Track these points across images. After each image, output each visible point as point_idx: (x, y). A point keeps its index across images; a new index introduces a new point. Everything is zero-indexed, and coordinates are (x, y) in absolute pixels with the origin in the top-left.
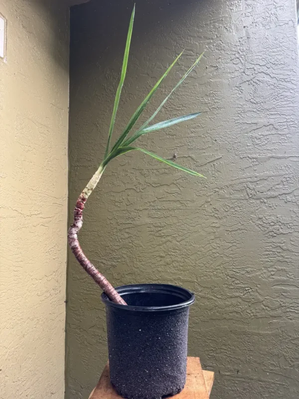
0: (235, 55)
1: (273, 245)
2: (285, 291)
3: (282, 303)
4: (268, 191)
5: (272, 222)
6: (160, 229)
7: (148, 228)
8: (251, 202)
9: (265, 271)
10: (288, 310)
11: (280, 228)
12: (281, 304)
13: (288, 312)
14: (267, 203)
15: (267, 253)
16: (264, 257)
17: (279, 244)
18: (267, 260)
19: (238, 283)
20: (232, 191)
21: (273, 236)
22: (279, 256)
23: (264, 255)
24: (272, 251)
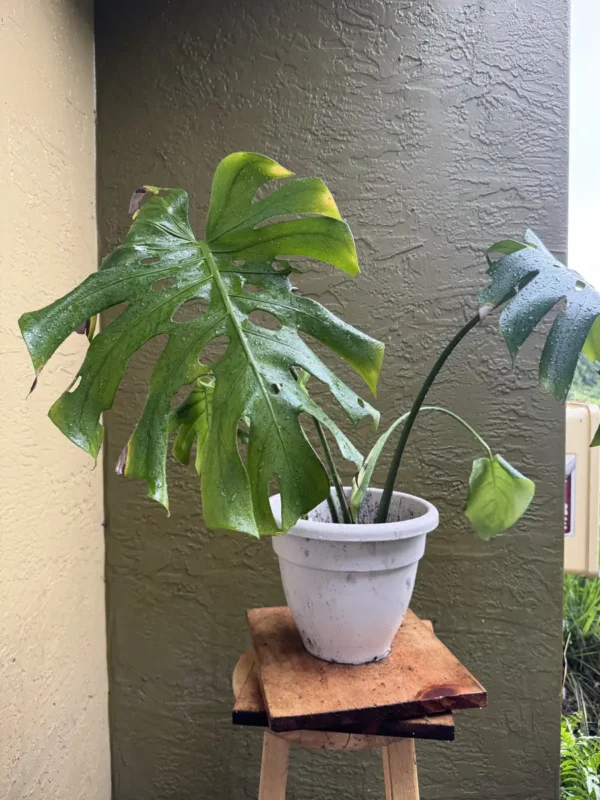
0: (454, 40)
1: (504, 408)
5: (505, 368)
11: (516, 380)
15: (492, 421)
16: (487, 428)
17: (513, 407)
18: (492, 433)
19: (441, 475)
20: (438, 310)
21: (504, 393)
22: (511, 427)
23: (487, 425)
24: (500, 418)
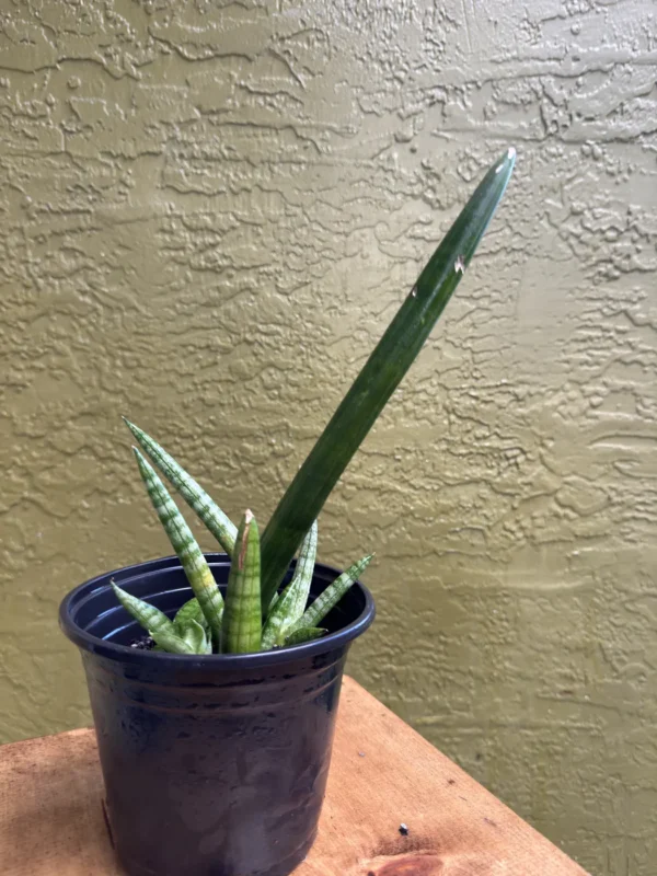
1: (608, 307)
2: (628, 458)
3: (613, 494)
4: (608, 116)
5: (613, 228)
6: (209, 239)
8: (553, 150)
9: (573, 394)
10: (628, 514)
11: (633, 252)
12: (609, 499)
13: (626, 520)
14: (604, 160)
15: (585, 333)
16: (575, 346)
17: (623, 306)
18: (583, 356)
19: (485, 438)
20: (490, 103)
21: (610, 278)
22: (620, 345)
23: (576, 341)
24: (600, 327)
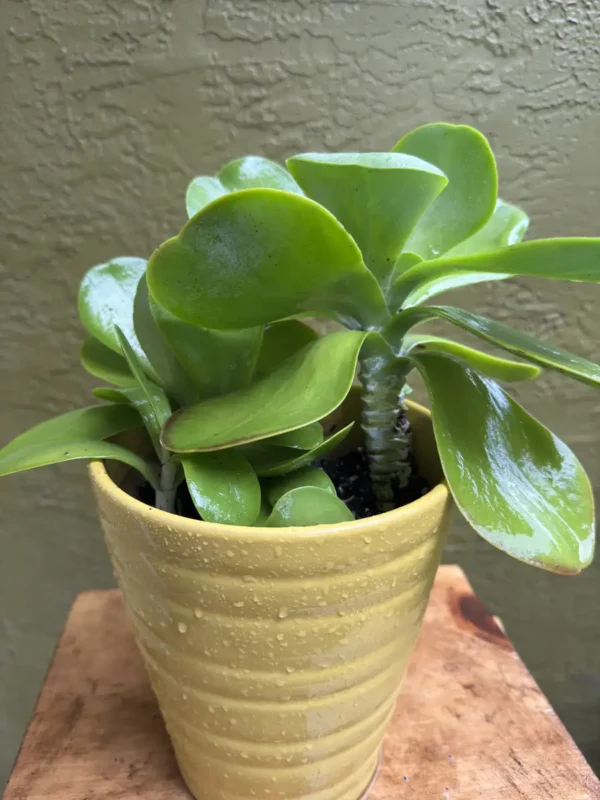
7: (203, 90)
